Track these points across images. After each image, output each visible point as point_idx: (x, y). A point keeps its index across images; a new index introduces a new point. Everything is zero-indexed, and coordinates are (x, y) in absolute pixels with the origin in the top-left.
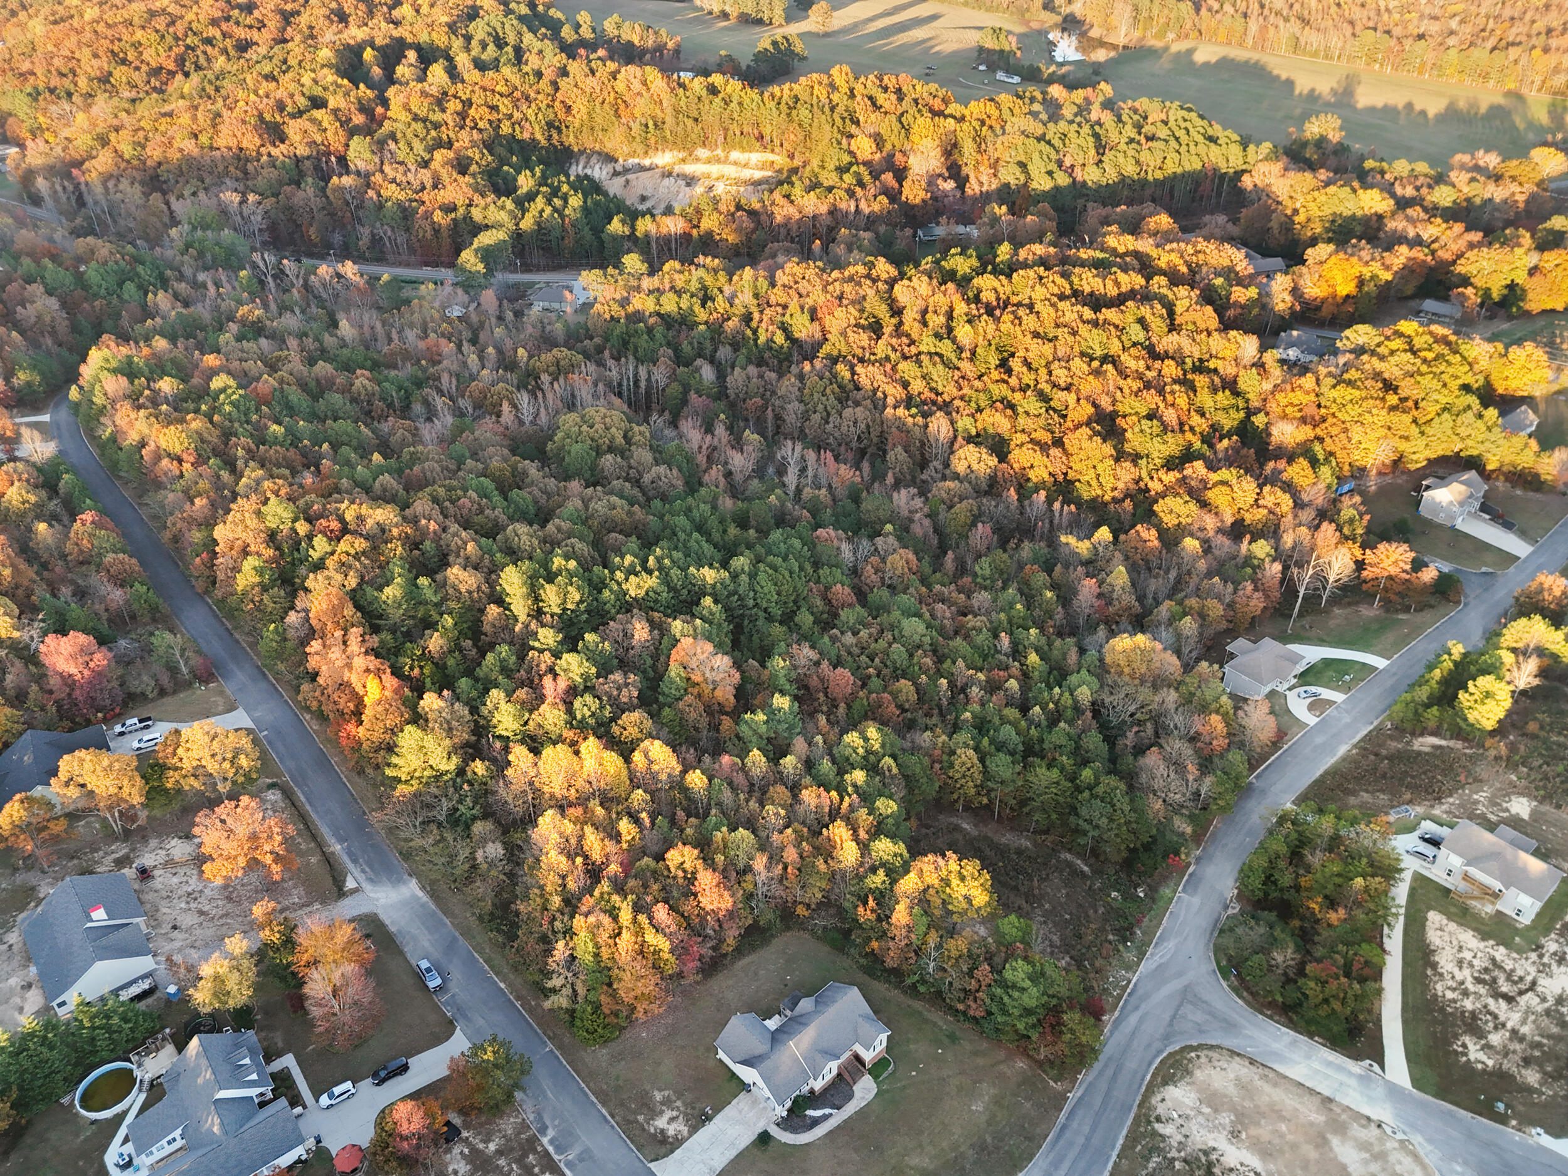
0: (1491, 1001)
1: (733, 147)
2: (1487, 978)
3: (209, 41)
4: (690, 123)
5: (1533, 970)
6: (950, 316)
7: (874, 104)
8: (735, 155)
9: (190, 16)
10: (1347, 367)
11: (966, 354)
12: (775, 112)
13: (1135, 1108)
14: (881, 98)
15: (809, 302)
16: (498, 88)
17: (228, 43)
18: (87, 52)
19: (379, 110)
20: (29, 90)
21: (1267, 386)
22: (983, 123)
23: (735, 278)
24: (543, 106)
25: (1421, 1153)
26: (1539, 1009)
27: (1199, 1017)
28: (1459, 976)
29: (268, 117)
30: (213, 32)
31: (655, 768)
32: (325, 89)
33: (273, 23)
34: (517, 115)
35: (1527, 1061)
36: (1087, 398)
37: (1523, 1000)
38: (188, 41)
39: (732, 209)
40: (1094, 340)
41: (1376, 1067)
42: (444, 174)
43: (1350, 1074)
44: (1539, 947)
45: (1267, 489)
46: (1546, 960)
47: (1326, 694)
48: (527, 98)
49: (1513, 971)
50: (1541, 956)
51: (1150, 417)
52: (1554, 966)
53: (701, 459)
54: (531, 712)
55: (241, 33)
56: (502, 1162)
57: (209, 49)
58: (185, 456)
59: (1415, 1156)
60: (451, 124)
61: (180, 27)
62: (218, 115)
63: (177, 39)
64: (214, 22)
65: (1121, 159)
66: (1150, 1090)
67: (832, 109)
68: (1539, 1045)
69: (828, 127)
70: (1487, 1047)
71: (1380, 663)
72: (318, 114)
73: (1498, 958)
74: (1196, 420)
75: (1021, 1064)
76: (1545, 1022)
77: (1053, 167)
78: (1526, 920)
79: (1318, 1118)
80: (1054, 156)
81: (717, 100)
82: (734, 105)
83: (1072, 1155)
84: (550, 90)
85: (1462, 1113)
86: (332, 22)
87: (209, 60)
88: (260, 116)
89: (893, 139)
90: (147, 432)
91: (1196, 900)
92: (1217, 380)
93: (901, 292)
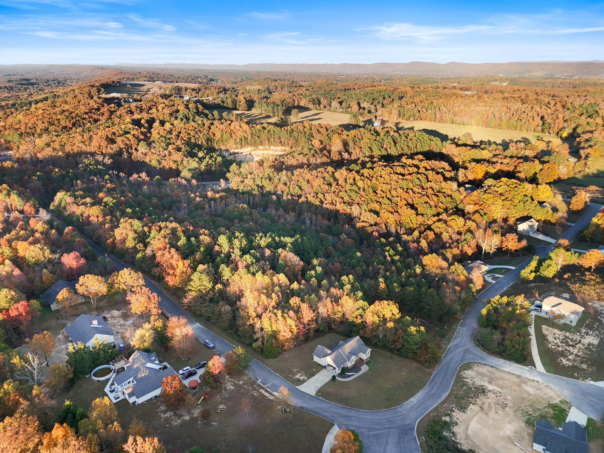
0: (567, 348)
1: (272, 145)
2: (565, 340)
3: (84, 119)
4: (256, 138)
5: (579, 338)
6: (354, 180)
7: (318, 131)
8: (272, 148)
9: (78, 112)
10: (487, 190)
11: (361, 190)
12: (286, 134)
13: (455, 375)
14: (321, 130)
15: (306, 178)
16: (190, 128)
17: (91, 119)
18: (40, 122)
19: (149, 135)
20: (19, 133)
21: (462, 197)
22: (355, 136)
23: (280, 174)
24: (206, 134)
25: (552, 388)
26: (583, 348)
27: (472, 356)
28: (555, 342)
29: (110, 137)
30: (85, 116)
31: (281, 282)
32: (130, 129)
33: (107, 114)
34: (197, 136)
35: (582, 362)
36: (404, 199)
37: (577, 346)
38: (77, 118)
39: (274, 160)
40: (404, 184)
41: (533, 368)
42: (173, 151)
43: (525, 370)
44: (580, 331)
45: (467, 221)
46: (582, 334)
47: (497, 275)
48: (200, 131)
49: (573, 338)
50: (581, 333)
51: (426, 203)
52: (585, 336)
53: (277, 218)
54: (235, 271)
55: (95, 117)
56: (245, 386)
57: (84, 121)
58: (99, 215)
59: (551, 389)
60: (174, 138)
61: (74, 115)
62: (91, 136)
63: (72, 118)
64: (86, 113)
65: (402, 146)
66: (460, 371)
67: (305, 133)
68: (585, 357)
69: (304, 138)
70: (569, 360)
71: (513, 268)
72: (127, 136)
73: (567, 335)
74: (440, 205)
75: (415, 364)
76: (585, 351)
77: (380, 148)
78: (574, 324)
79: (517, 380)
80: (380, 145)
81: (266, 131)
82: (272, 132)
83: (437, 386)
84: (208, 129)
85: (564, 378)
86: (128, 114)
87: (84, 124)
88: (107, 136)
89: (326, 141)
90: (84, 210)
91: (465, 329)
92: (445, 195)
93: (337, 175)
